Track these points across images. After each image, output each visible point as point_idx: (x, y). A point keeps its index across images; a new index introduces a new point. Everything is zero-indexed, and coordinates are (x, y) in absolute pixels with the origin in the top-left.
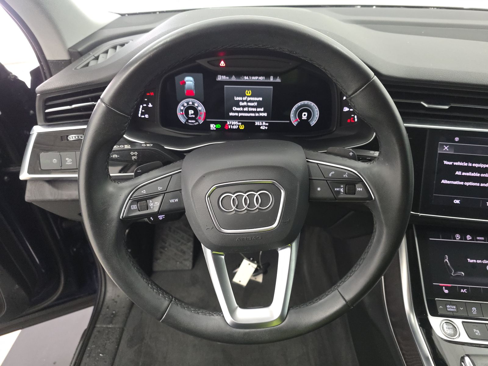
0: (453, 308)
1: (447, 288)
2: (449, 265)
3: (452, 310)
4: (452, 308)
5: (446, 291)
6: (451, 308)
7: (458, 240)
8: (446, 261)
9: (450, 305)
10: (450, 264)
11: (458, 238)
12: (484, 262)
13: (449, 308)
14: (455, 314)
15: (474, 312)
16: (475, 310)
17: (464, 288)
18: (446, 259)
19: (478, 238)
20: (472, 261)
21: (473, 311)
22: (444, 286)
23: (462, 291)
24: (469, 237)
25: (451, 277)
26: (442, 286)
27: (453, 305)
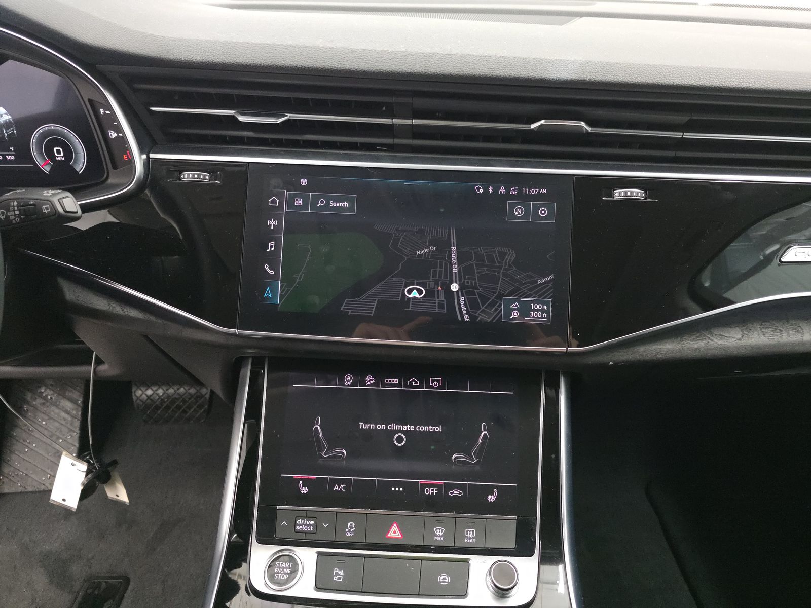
0: (310, 525)
1: (306, 483)
2: (321, 435)
3: (306, 528)
4: (306, 525)
5: (304, 490)
6: (304, 525)
7: (348, 385)
8: (317, 428)
9: (303, 518)
10: (323, 434)
11: (348, 381)
12: (390, 427)
13: (300, 525)
14: (309, 536)
15: (349, 531)
16: (351, 528)
17: (340, 482)
18: (317, 424)
19: (388, 381)
20: (366, 427)
21: (347, 530)
22: (301, 479)
23: (336, 487)
24: (369, 380)
25: (320, 461)
26: (298, 480)
27: (309, 518)
